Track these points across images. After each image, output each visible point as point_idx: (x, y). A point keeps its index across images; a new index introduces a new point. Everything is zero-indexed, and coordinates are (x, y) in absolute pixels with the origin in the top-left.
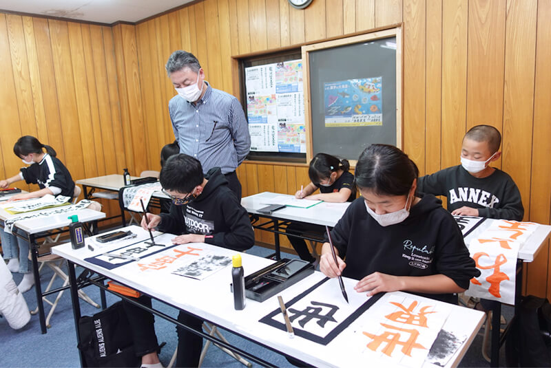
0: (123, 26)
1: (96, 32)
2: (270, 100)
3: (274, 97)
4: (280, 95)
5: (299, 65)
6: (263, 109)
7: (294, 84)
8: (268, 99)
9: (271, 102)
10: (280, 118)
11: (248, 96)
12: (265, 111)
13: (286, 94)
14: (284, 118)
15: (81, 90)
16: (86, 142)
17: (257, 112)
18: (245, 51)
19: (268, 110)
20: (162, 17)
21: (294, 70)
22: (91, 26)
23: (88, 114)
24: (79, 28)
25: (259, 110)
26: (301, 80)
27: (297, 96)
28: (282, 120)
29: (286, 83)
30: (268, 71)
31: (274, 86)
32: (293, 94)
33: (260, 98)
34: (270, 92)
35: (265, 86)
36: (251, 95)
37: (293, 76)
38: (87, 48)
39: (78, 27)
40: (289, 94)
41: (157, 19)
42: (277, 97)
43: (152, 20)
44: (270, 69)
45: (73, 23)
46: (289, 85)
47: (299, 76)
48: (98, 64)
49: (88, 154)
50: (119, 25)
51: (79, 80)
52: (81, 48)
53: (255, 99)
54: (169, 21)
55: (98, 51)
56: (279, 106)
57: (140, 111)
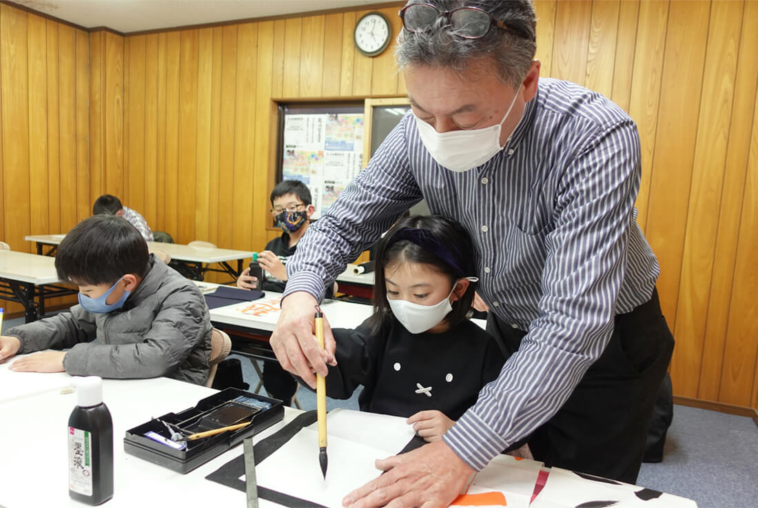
0: (109, 34)
1: (66, 35)
2: (316, 157)
3: (321, 154)
4: (330, 152)
5: (358, 120)
6: (305, 167)
7: (349, 141)
8: (313, 156)
9: (317, 159)
10: (327, 180)
11: (286, 149)
12: (307, 170)
13: (337, 152)
14: (332, 180)
15: (37, 112)
16: (37, 185)
17: (296, 170)
18: (290, 94)
19: (311, 167)
20: (170, 34)
21: (350, 125)
22: (61, 25)
23: (43, 146)
24: (43, 25)
25: (299, 167)
26: (358, 137)
27: (352, 156)
28: (329, 182)
29: (339, 140)
30: (317, 123)
31: (323, 140)
32: (346, 153)
33: (303, 153)
34: (317, 147)
35: (310, 140)
36: (291, 149)
37: (349, 133)
38: (52, 54)
39: (42, 23)
40: (342, 152)
41: (163, 35)
42: (325, 154)
43: (155, 36)
44: (320, 120)
45: (35, 16)
46: (343, 142)
47: (356, 133)
48: (65, 79)
49: (37, 204)
50: (103, 32)
51: (36, 96)
52: (44, 53)
53: (296, 154)
54: (182, 41)
55: (67, 61)
56: (327, 165)
57: (119, 152)
